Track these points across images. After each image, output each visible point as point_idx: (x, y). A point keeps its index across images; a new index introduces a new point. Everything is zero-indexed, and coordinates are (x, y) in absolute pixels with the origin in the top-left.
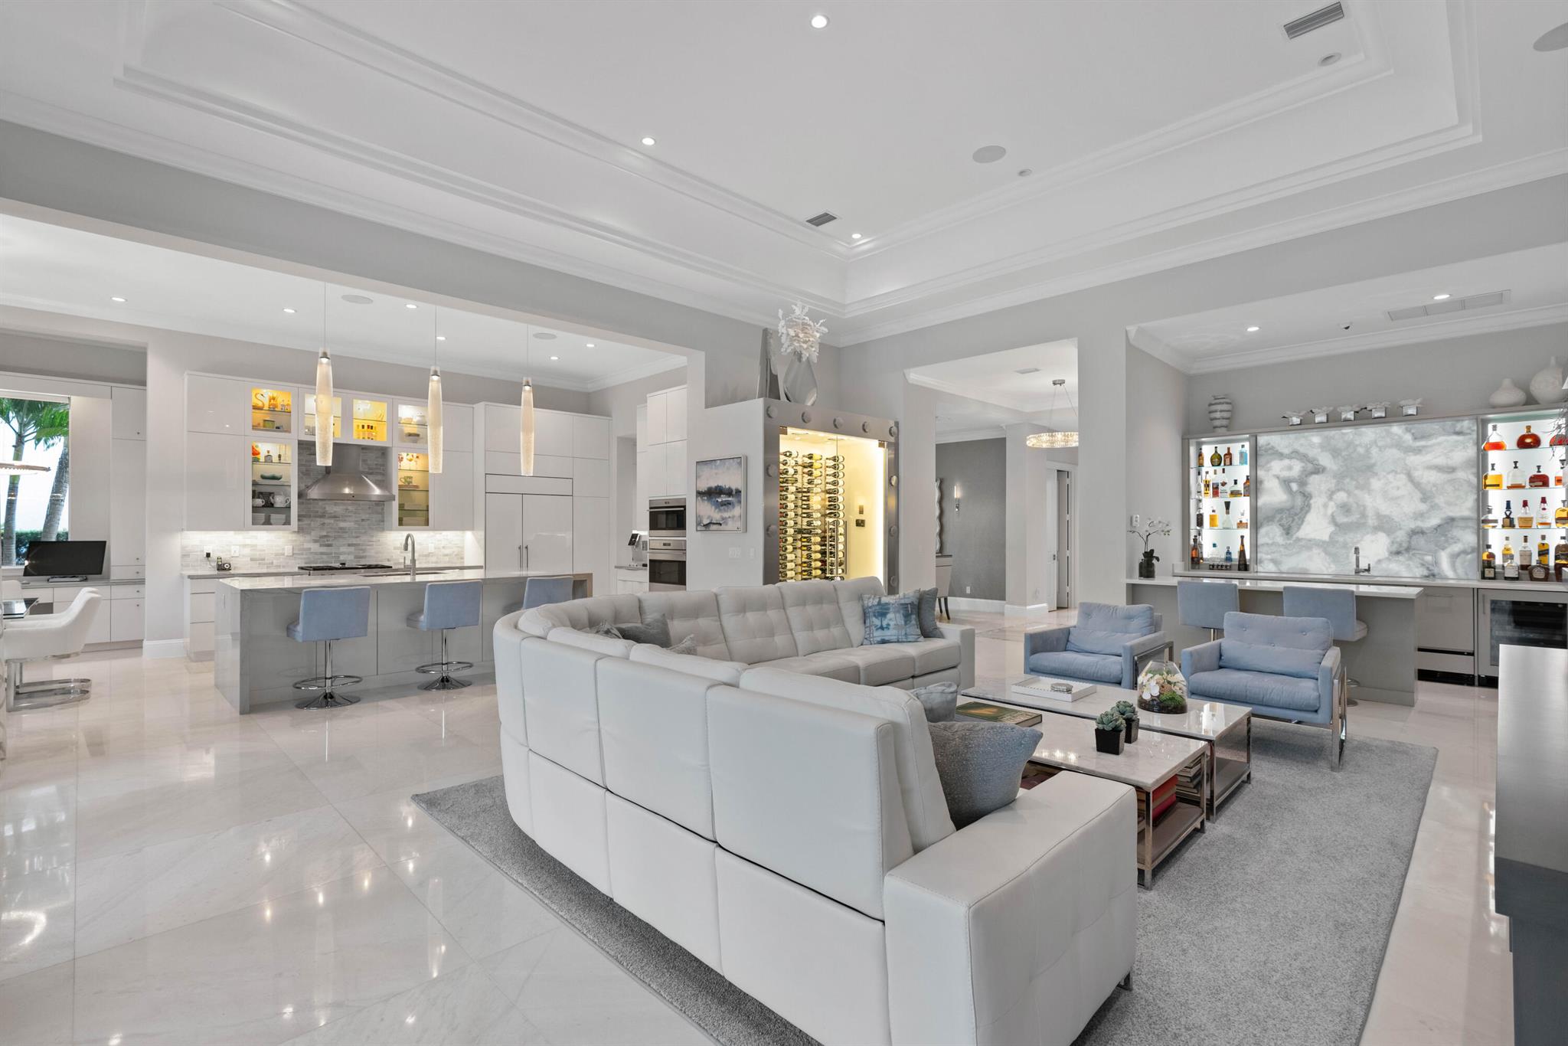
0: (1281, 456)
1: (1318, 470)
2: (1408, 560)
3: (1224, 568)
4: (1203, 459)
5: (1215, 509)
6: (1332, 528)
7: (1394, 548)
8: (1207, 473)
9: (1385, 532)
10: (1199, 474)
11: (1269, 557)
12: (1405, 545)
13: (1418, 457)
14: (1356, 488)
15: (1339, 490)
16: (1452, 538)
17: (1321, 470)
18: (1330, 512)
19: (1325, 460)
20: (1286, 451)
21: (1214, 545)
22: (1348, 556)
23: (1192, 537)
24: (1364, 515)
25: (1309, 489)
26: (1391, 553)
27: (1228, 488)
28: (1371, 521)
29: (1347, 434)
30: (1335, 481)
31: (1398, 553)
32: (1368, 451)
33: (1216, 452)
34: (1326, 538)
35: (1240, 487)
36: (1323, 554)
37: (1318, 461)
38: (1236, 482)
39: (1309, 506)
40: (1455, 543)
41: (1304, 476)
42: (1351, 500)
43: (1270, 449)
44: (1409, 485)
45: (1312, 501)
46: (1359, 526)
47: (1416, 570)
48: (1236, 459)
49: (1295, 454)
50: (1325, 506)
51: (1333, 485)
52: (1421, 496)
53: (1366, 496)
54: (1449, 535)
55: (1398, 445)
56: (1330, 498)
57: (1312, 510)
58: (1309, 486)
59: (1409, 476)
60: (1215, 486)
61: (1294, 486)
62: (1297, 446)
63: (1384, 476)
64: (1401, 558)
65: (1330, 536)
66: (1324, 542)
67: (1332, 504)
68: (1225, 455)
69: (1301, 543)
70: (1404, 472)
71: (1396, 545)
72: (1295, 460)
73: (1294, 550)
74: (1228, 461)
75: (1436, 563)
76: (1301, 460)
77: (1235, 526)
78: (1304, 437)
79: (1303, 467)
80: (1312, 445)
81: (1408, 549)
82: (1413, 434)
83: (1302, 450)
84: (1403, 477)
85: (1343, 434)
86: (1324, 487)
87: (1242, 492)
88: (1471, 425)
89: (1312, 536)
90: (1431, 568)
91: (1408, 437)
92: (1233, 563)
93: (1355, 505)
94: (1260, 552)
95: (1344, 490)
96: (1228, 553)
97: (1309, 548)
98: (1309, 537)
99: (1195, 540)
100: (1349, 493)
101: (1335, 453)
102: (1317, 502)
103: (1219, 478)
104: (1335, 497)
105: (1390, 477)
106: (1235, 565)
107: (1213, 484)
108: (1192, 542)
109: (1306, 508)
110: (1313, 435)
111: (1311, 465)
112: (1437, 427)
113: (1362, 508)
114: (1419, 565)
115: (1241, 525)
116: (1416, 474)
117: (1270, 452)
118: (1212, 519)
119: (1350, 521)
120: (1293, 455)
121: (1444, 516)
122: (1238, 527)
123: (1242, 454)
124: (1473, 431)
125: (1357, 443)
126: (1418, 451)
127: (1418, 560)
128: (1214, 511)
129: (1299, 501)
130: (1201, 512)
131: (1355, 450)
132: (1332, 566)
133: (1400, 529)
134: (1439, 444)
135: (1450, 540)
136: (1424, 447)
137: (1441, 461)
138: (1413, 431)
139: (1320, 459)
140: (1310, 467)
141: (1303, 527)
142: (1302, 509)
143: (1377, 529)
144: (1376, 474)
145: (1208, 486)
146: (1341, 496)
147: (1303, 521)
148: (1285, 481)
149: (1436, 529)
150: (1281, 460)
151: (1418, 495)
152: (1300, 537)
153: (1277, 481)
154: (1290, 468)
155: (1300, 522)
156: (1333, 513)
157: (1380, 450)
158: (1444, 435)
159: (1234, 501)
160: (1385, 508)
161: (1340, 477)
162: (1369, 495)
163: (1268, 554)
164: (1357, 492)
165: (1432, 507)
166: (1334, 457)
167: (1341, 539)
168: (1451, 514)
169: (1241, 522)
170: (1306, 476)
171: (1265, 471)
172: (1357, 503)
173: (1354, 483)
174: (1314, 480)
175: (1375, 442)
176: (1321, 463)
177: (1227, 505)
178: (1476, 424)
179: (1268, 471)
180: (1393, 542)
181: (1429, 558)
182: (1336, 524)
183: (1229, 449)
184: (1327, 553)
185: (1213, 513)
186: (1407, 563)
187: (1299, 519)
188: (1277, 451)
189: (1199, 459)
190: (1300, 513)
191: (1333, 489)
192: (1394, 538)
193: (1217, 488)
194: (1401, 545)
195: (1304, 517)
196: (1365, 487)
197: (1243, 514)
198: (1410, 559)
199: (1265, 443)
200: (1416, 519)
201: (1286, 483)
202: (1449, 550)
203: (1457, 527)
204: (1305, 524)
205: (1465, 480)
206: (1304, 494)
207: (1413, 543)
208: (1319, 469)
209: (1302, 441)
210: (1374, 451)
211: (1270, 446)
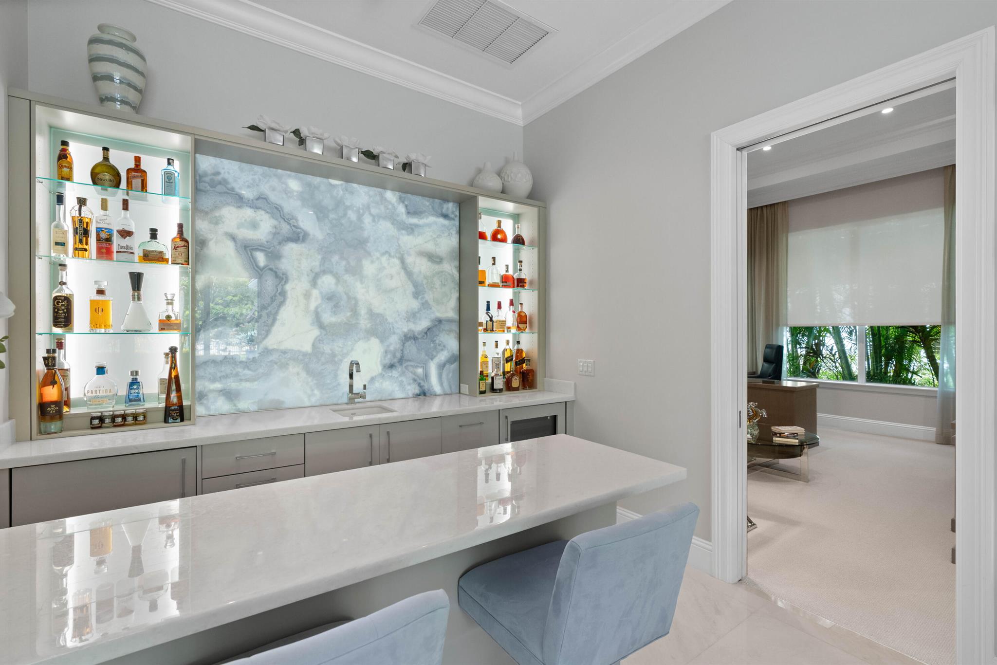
0: (240, 201)
1: (298, 237)
2: (400, 375)
3: (130, 419)
4: (71, 168)
5: (104, 285)
6: (316, 332)
7: (387, 361)
8: (82, 202)
9: (377, 337)
10: (60, 199)
11: (218, 386)
12: (398, 355)
13: (411, 237)
14: (347, 271)
15: (324, 272)
16: (439, 345)
17: (301, 235)
18: (313, 305)
19: (307, 221)
20: (246, 193)
21: (101, 370)
22: (336, 376)
23: (40, 353)
24: (355, 312)
25: (284, 265)
26: (385, 367)
27: (140, 241)
28: (364, 323)
29: (334, 186)
30: (320, 257)
31: (392, 366)
32: (360, 218)
33: (106, 158)
34: (308, 348)
35: (165, 243)
36: (303, 375)
37: (297, 220)
38: (154, 234)
39: (283, 294)
40: (442, 350)
41: (276, 243)
42: (340, 289)
43: (220, 183)
44: (403, 272)
45: (288, 287)
46: (348, 329)
47: (409, 387)
48: (155, 182)
49: (261, 202)
50: (307, 296)
51: (317, 263)
52: (414, 290)
53: (358, 285)
54: (437, 342)
55: (392, 218)
56: (314, 283)
57: (288, 302)
58: (283, 260)
59: (402, 261)
60: (103, 235)
61: (261, 259)
62: (265, 188)
63: (378, 258)
64: (395, 373)
65: (313, 345)
66: (305, 355)
67: (315, 293)
68: (129, 171)
69: (271, 358)
70: (397, 255)
71: (389, 356)
72: (263, 212)
73: (261, 370)
74: (137, 183)
75: (426, 376)
76: (273, 216)
77: (155, 327)
78: (276, 175)
79: (275, 227)
80: (287, 192)
81: (401, 361)
82: (406, 206)
83: (273, 197)
84: (397, 261)
85: (331, 185)
86: (305, 264)
87: (168, 255)
88: (454, 209)
89: (288, 345)
90: (422, 383)
91: (401, 209)
92: (148, 405)
93: (345, 297)
94: (203, 377)
95: (331, 272)
96: (134, 383)
97: (284, 366)
98: (283, 347)
99: (50, 361)
100: (337, 277)
101: (321, 213)
102: (295, 288)
103: (116, 219)
104: (319, 282)
105: (384, 259)
106: (156, 410)
107: (99, 230)
108: (40, 366)
109: (278, 298)
110: (289, 176)
111: (288, 227)
112: (428, 204)
113: (353, 302)
114: (412, 381)
115: (166, 325)
116: (409, 260)
117: (219, 188)
118: (97, 310)
119: (339, 320)
120: (260, 203)
121: (433, 316)
122: (162, 329)
123: (169, 178)
124: (456, 216)
125: (348, 203)
126: (411, 229)
127: (411, 375)
128: (100, 292)
129: (270, 282)
130: (66, 291)
131: (345, 215)
132: (316, 392)
133: (394, 333)
134: (429, 225)
135: (438, 347)
136: (417, 226)
137: (430, 247)
138: (406, 203)
139: (300, 217)
140: (285, 228)
141: (275, 329)
142: (273, 299)
143: (372, 333)
144: (369, 254)
145: (86, 232)
146: (327, 282)
147: (274, 320)
148: (246, 247)
149: (426, 333)
150: (239, 207)
151: (410, 288)
152: (270, 347)
153: (231, 244)
154: (254, 225)
155: (270, 322)
156: (317, 308)
157: (374, 221)
158: (433, 215)
159: (149, 271)
160: (380, 305)
161: (326, 252)
162: (362, 283)
163: (214, 380)
164: (347, 277)
165: (423, 304)
166: (318, 218)
167: (327, 348)
168: (439, 315)
169: (168, 317)
170: (280, 243)
171: (210, 222)
172: (347, 294)
173: (344, 263)
174: (291, 250)
175: (368, 207)
176: (301, 225)
177: (136, 280)
178: (458, 209)
179: (217, 223)
180: (386, 352)
181: (420, 371)
182: (321, 326)
183: (138, 160)
184: (309, 372)
185: (100, 298)
186: (400, 379)
187: (268, 315)
188: (233, 189)
189: (60, 167)
190: (269, 305)
191: (317, 270)
192: (388, 346)
193: (109, 240)
194: (394, 356)
195: (277, 313)
196: (355, 271)
197: (170, 303)
198: (403, 374)
199: (210, 170)
200: (408, 321)
201: (247, 249)
202: (436, 360)
203: (443, 330)
204: (278, 323)
205: (450, 274)
206: (276, 272)
207: (406, 352)
208: (298, 234)
209: (274, 182)
210: (367, 219)
211: (219, 178)
